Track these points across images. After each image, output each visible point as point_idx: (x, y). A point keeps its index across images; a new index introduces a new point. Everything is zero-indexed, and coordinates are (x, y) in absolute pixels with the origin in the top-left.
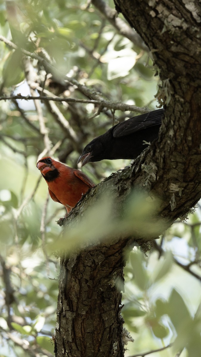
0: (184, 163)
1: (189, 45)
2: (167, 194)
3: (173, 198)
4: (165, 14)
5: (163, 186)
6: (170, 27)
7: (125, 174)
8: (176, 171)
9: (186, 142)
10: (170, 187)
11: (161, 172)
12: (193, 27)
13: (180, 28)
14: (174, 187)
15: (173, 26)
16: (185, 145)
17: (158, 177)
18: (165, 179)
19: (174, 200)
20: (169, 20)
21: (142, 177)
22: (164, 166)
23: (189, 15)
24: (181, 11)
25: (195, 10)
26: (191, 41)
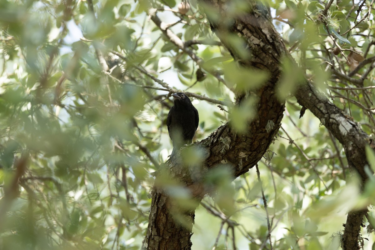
0: (252, 139)
1: (264, 57)
2: (237, 159)
3: (241, 162)
4: (248, 35)
5: (234, 153)
6: (252, 45)
7: (205, 143)
8: (246, 143)
9: (255, 124)
10: (239, 154)
11: (234, 144)
12: (267, 45)
13: (259, 45)
14: (242, 155)
15: (254, 44)
16: (255, 126)
17: (231, 147)
18: (236, 149)
19: (241, 164)
20: (251, 39)
21: (218, 146)
22: (237, 139)
23: (264, 37)
24: (259, 34)
25: (269, 34)
26: (265, 55)
